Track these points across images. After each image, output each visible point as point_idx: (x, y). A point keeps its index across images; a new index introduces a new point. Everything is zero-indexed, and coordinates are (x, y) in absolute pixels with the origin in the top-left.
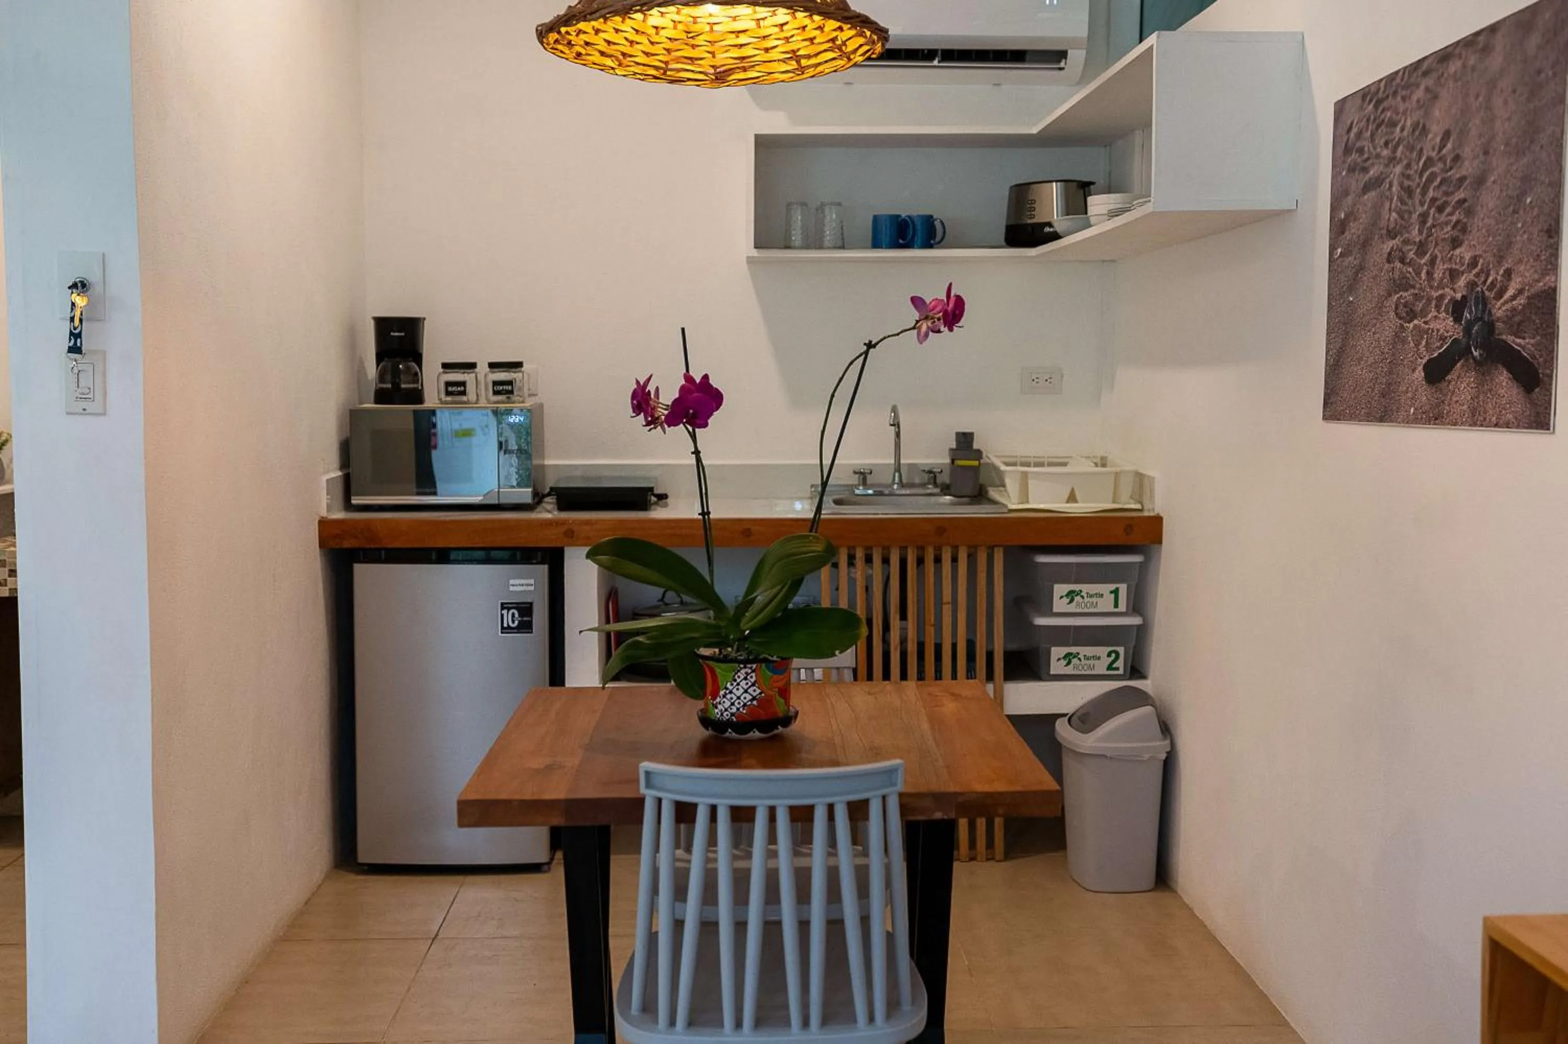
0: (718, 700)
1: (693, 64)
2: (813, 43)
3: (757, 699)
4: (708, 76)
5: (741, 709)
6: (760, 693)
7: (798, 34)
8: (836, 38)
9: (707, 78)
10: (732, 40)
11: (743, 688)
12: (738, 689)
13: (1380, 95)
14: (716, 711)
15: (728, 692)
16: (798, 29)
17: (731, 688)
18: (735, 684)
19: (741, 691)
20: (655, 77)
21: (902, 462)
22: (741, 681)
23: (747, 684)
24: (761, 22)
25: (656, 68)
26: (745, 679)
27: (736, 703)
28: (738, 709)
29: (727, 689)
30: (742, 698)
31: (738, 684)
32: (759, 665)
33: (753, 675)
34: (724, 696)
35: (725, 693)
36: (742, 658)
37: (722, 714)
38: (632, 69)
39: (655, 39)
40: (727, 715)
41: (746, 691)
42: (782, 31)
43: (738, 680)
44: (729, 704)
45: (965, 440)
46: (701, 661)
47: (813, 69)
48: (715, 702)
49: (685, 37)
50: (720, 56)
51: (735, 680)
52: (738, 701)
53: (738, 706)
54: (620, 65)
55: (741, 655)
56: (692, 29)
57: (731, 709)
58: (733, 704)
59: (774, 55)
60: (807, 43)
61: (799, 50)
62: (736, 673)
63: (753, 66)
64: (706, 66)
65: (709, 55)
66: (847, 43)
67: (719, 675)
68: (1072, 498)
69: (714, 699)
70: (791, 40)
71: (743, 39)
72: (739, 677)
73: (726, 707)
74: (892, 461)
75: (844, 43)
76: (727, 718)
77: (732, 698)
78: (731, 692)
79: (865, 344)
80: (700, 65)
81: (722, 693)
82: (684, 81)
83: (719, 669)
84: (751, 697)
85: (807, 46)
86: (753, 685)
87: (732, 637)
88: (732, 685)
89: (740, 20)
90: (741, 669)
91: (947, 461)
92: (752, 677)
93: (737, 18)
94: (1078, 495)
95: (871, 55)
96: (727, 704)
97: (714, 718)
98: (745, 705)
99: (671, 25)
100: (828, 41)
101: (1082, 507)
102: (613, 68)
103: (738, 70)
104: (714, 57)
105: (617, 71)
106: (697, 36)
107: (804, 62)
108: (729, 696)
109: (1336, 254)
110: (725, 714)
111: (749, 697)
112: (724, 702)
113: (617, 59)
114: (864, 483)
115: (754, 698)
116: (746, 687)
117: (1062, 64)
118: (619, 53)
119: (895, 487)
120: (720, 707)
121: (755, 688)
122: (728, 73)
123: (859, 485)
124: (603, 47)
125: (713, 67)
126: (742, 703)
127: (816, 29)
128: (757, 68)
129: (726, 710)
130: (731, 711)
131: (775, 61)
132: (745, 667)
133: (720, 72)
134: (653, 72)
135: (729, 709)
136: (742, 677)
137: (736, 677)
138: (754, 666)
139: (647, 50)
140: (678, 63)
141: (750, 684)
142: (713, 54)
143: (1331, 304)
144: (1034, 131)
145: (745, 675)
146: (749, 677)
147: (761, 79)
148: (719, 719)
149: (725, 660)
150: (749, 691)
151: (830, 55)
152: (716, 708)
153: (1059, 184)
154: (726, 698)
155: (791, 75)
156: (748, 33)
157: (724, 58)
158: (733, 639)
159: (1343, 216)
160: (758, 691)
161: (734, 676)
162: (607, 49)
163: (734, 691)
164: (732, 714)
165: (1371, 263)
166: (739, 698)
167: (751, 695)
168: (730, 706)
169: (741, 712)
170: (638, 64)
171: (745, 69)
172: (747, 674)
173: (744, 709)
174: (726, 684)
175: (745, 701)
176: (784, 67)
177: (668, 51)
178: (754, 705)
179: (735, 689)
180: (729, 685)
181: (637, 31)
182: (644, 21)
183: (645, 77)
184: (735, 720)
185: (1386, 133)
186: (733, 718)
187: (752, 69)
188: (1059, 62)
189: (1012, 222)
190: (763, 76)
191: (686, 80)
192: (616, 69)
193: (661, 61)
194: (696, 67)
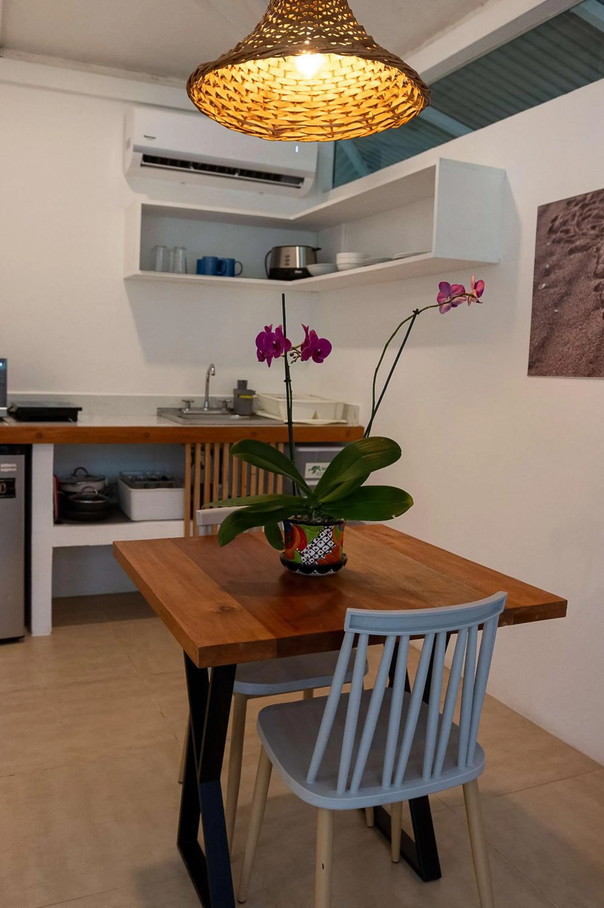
0: (305, 550)
1: (261, 121)
2: (347, 116)
3: (332, 549)
4: (268, 132)
5: (322, 556)
6: (334, 545)
7: (339, 109)
8: (367, 113)
9: (267, 133)
10: (292, 108)
11: (324, 542)
12: (321, 543)
13: (587, 201)
14: (302, 558)
15: (313, 545)
16: (341, 105)
17: (316, 542)
18: (319, 539)
19: (323, 544)
20: (237, 128)
21: (210, 395)
22: (323, 538)
23: (327, 539)
24: (314, 98)
25: (239, 120)
26: (326, 536)
27: (319, 553)
28: (320, 556)
29: (313, 543)
30: (323, 549)
31: (321, 540)
32: (336, 526)
33: (331, 533)
34: (310, 548)
35: (312, 546)
36: (320, 521)
37: (308, 560)
38: (224, 118)
39: (245, 99)
40: (312, 561)
41: (326, 544)
42: (328, 105)
43: (321, 537)
44: (314, 553)
45: (243, 384)
46: (291, 524)
47: (341, 134)
48: (302, 552)
49: (262, 102)
50: (280, 118)
51: (319, 537)
52: (320, 551)
53: (320, 554)
54: (219, 114)
55: (319, 520)
56: (269, 96)
57: (315, 556)
58: (316, 553)
59: (316, 122)
60: (344, 115)
61: (335, 120)
62: (321, 532)
63: (299, 129)
64: (269, 124)
65: (273, 117)
66: (375, 117)
67: (307, 534)
68: (315, 417)
69: (301, 549)
70: (331, 113)
71: (298, 108)
72: (322, 535)
73: (312, 555)
74: (204, 395)
75: (373, 118)
76: (312, 562)
77: (316, 549)
78: (316, 545)
79: (414, 311)
80: (267, 124)
81: (309, 546)
82: (253, 133)
83: (307, 530)
84: (329, 548)
85: (344, 118)
86: (331, 540)
87: (312, 507)
88: (317, 540)
89: (300, 94)
90: (325, 529)
91: (232, 396)
92: (330, 534)
93: (299, 93)
94: (319, 415)
95: (392, 126)
96: (313, 553)
97: (300, 563)
98: (325, 553)
99: (256, 90)
100: (360, 115)
101: (322, 421)
102: (214, 115)
103: (289, 130)
104: (276, 118)
105: (217, 118)
106: (270, 102)
107: (335, 129)
108: (314, 548)
109: (541, 287)
110: (310, 560)
111: (328, 548)
112: (310, 552)
113: (219, 110)
114: (189, 407)
115: (330, 549)
116: (326, 541)
117: (300, 185)
118: (221, 105)
119: (206, 409)
120: (306, 555)
121: (331, 541)
122: (280, 132)
123: (186, 408)
124: (213, 98)
125: (273, 125)
126: (323, 552)
127: (355, 106)
128: (302, 130)
129: (311, 557)
130: (315, 558)
131: (317, 126)
132: (327, 528)
133: (278, 130)
134: (235, 123)
135: (313, 557)
136: (324, 535)
137: (320, 535)
138: (333, 527)
139: (237, 106)
140: (252, 119)
141: (329, 539)
142: (276, 116)
143: (535, 313)
144: (292, 218)
145: (327, 533)
146: (328, 535)
147: (302, 138)
148: (304, 563)
149: (309, 524)
150: (328, 544)
151: (359, 125)
152: (303, 556)
153: (302, 248)
154: (312, 549)
155: (324, 137)
156: (303, 105)
157: (283, 120)
158: (312, 508)
159: (547, 266)
160: (333, 543)
161: (319, 534)
162: (216, 100)
163: (318, 544)
164: (316, 560)
165: (579, 290)
166: (321, 549)
167: (329, 546)
168: (314, 555)
169: (322, 558)
170: (229, 115)
171: (292, 130)
172: (328, 532)
173: (324, 556)
174: (313, 540)
175: (325, 551)
176: (321, 131)
177: (249, 109)
178: (330, 553)
179: (319, 543)
180: (315, 541)
181: (236, 91)
182: (242, 84)
183: (229, 126)
184: (317, 564)
185: (593, 222)
186: (316, 562)
187: (298, 131)
188: (298, 183)
189: (273, 267)
190: (305, 136)
191: (255, 132)
192: (216, 116)
193: (243, 116)
194: (263, 124)
